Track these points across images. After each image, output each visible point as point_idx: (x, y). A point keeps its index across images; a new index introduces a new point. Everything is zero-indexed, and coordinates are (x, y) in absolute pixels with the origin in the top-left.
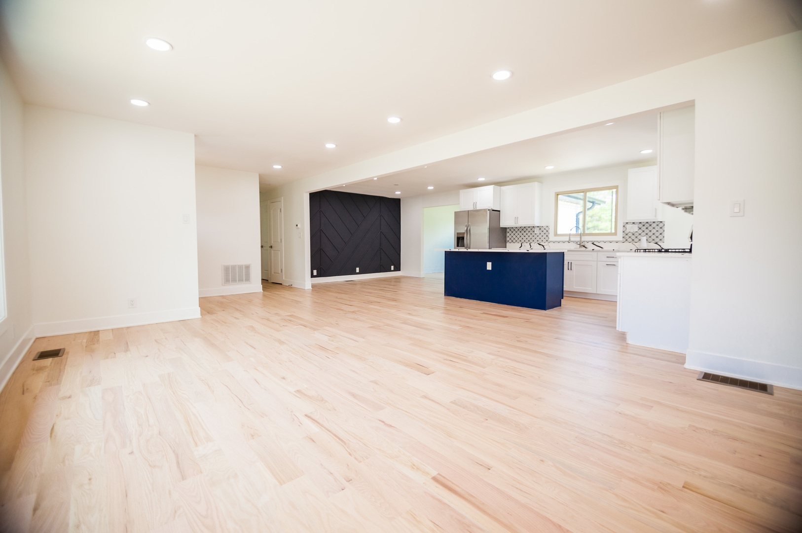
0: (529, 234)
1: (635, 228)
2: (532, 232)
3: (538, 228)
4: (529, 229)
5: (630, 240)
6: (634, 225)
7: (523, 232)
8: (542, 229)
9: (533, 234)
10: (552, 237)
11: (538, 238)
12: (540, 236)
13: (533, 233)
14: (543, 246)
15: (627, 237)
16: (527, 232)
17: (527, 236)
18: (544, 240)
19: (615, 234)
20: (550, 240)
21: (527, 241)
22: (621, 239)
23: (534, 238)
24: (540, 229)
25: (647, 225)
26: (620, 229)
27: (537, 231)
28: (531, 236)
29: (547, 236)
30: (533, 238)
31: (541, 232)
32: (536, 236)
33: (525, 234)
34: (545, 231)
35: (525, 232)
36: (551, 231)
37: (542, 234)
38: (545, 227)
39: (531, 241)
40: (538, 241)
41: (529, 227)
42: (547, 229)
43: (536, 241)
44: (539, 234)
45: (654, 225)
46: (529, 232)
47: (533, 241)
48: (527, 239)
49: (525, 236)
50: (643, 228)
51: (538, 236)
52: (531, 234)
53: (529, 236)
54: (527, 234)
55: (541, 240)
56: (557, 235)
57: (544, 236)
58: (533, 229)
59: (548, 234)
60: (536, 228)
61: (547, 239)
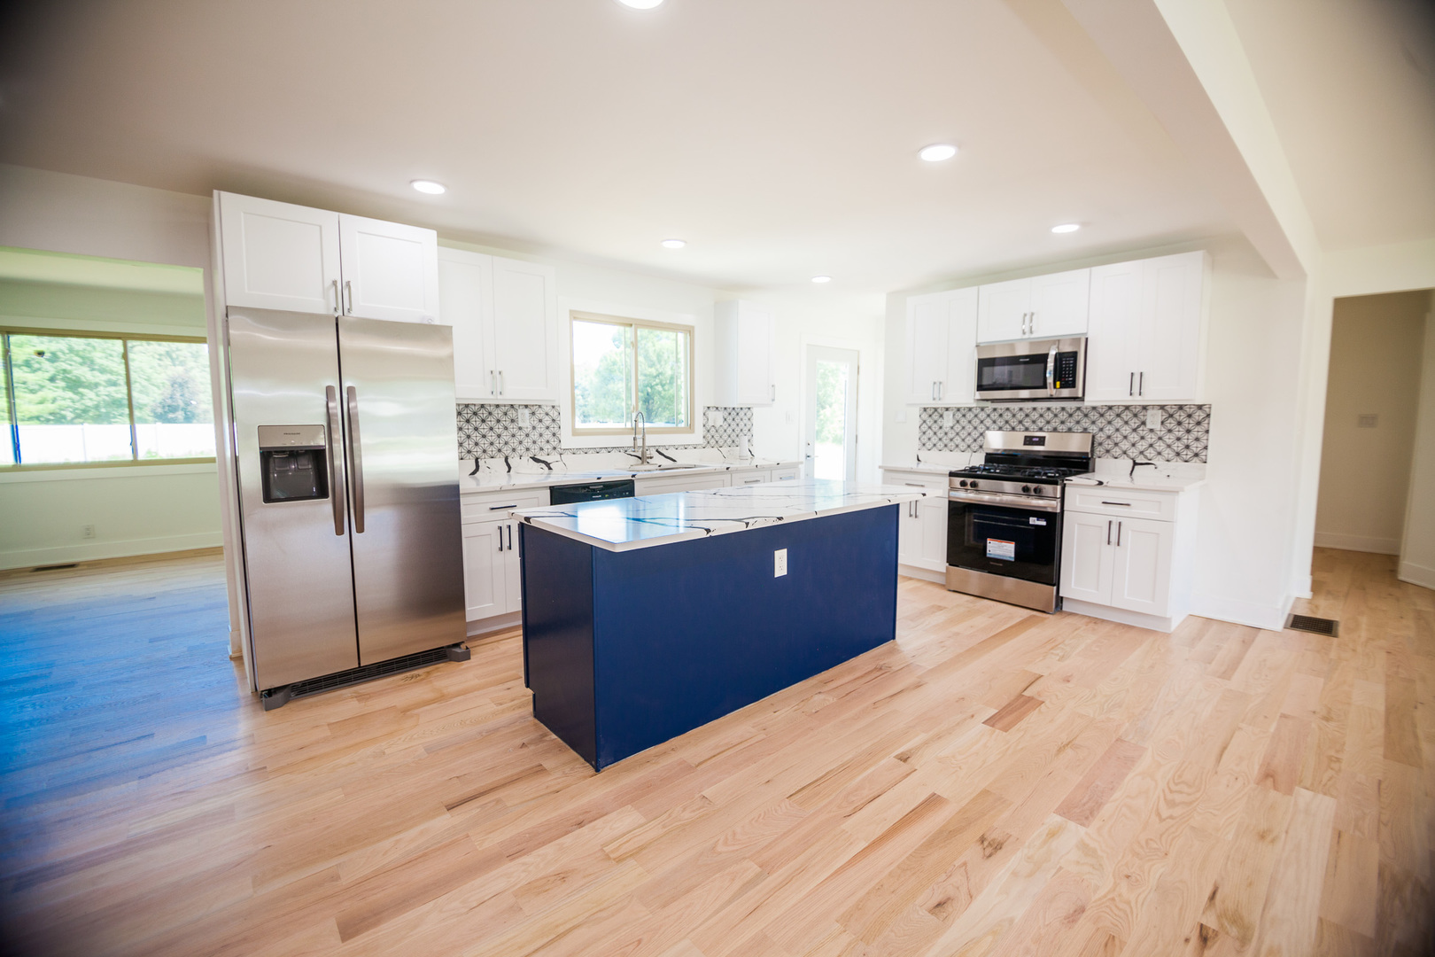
0: (499, 429)
1: (717, 418)
2: (508, 424)
3: (527, 412)
4: (498, 413)
5: (712, 442)
6: (717, 412)
7: (476, 421)
8: (540, 414)
9: (513, 428)
10: (568, 441)
11: (527, 442)
12: (534, 436)
13: (510, 426)
14: (548, 465)
15: (709, 436)
16: (493, 424)
17: (491, 437)
18: (547, 447)
19: (690, 428)
20: (564, 445)
21: (492, 450)
22: (701, 441)
23: (516, 441)
24: (533, 413)
25: (734, 413)
26: (699, 420)
27: (525, 420)
28: (506, 436)
29: (554, 435)
30: (514, 443)
31: (536, 423)
32: (520, 435)
33: (484, 428)
34: (547, 421)
35: (483, 421)
36: (565, 421)
37: (540, 428)
38: (548, 409)
39: (507, 450)
40: (528, 449)
41: (497, 406)
42: (553, 414)
43: (521, 450)
44: (530, 428)
45: (742, 414)
46: (498, 421)
47: (514, 450)
48: (492, 444)
49: (484, 436)
50: (730, 419)
51: (527, 435)
52: (506, 428)
53: (499, 436)
54: (491, 429)
55: (537, 447)
56: (576, 433)
57: (547, 436)
58: (512, 414)
59: (556, 430)
60: (521, 411)
61: (554, 444)
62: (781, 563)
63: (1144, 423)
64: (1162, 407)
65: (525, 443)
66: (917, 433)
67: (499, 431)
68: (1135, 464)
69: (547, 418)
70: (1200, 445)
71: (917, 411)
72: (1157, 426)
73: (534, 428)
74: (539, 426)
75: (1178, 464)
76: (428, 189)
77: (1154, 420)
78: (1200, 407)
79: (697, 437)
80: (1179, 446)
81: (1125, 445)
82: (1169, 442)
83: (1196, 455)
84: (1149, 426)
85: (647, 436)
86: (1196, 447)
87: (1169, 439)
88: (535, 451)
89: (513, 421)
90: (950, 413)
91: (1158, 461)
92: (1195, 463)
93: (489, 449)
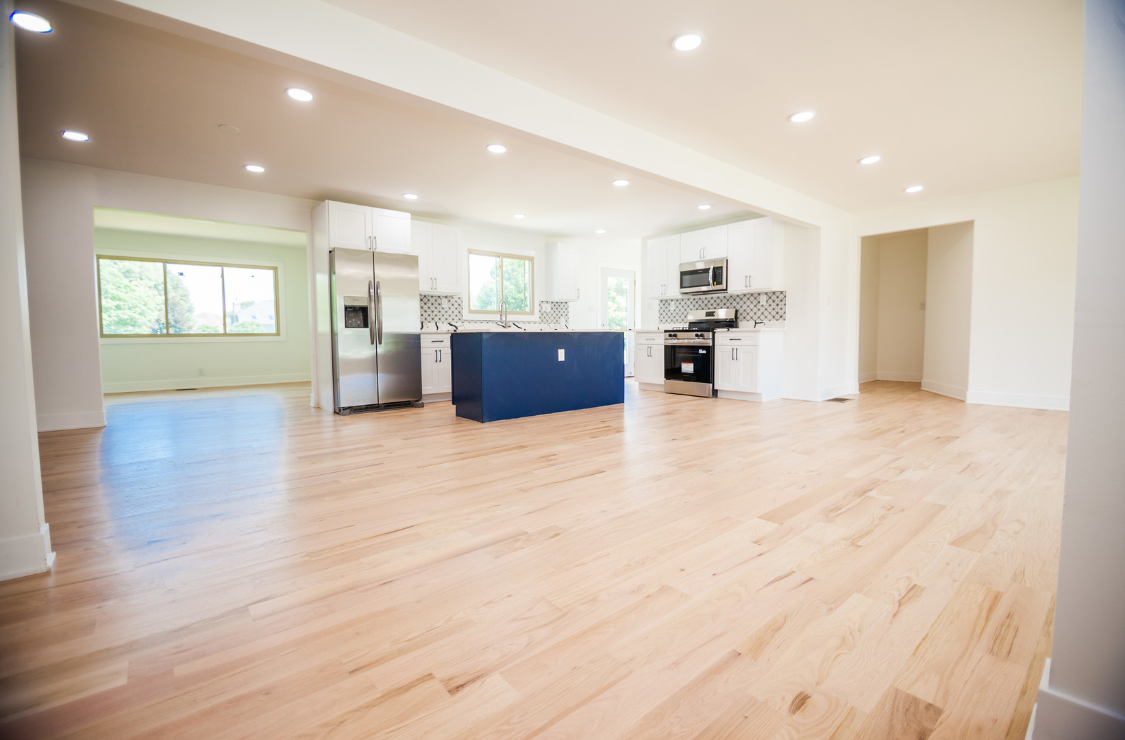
0: (433, 308)
1: (547, 308)
2: (437, 306)
3: (446, 300)
4: (432, 300)
5: (545, 321)
6: (547, 304)
7: (422, 304)
8: (453, 301)
10: (466, 314)
11: (446, 316)
12: (450, 312)
13: (438, 307)
14: (456, 328)
15: (543, 317)
16: (430, 305)
17: (429, 312)
18: (456, 318)
19: (532, 312)
20: (464, 318)
22: (538, 320)
23: (441, 314)
24: (449, 301)
25: (557, 305)
26: (537, 308)
27: (445, 304)
28: (436, 312)
29: (459, 312)
30: (440, 315)
31: (451, 306)
32: (443, 312)
33: (425, 308)
34: (456, 305)
35: (425, 304)
36: (465, 305)
37: (453, 308)
38: (456, 299)
39: (436, 319)
40: (446, 319)
41: (432, 297)
42: (459, 301)
43: (443, 319)
44: (448, 308)
45: (562, 306)
46: (432, 304)
47: (440, 319)
48: (429, 315)
49: (426, 311)
50: (555, 308)
51: (446, 312)
52: (436, 308)
53: (433, 312)
54: (429, 308)
55: (451, 318)
56: (471, 312)
57: (456, 312)
58: (439, 301)
59: (461, 309)
60: (443, 299)
61: (460, 317)
62: (561, 355)
63: (759, 302)
64: (766, 294)
65: (445, 315)
66: (658, 315)
67: (433, 309)
68: (756, 323)
69: (456, 303)
70: (783, 312)
71: (658, 302)
72: (765, 303)
73: (450, 308)
74: (452, 307)
75: (774, 321)
76: (411, 197)
77: (763, 299)
78: (782, 292)
79: (536, 317)
80: (774, 313)
81: (752, 314)
82: (770, 311)
83: (781, 317)
84: (761, 303)
85: (508, 316)
86: (781, 312)
87: (770, 309)
88: (450, 320)
89: (439, 304)
90: (673, 302)
91: (766, 321)
92: (781, 321)
93: (428, 318)
